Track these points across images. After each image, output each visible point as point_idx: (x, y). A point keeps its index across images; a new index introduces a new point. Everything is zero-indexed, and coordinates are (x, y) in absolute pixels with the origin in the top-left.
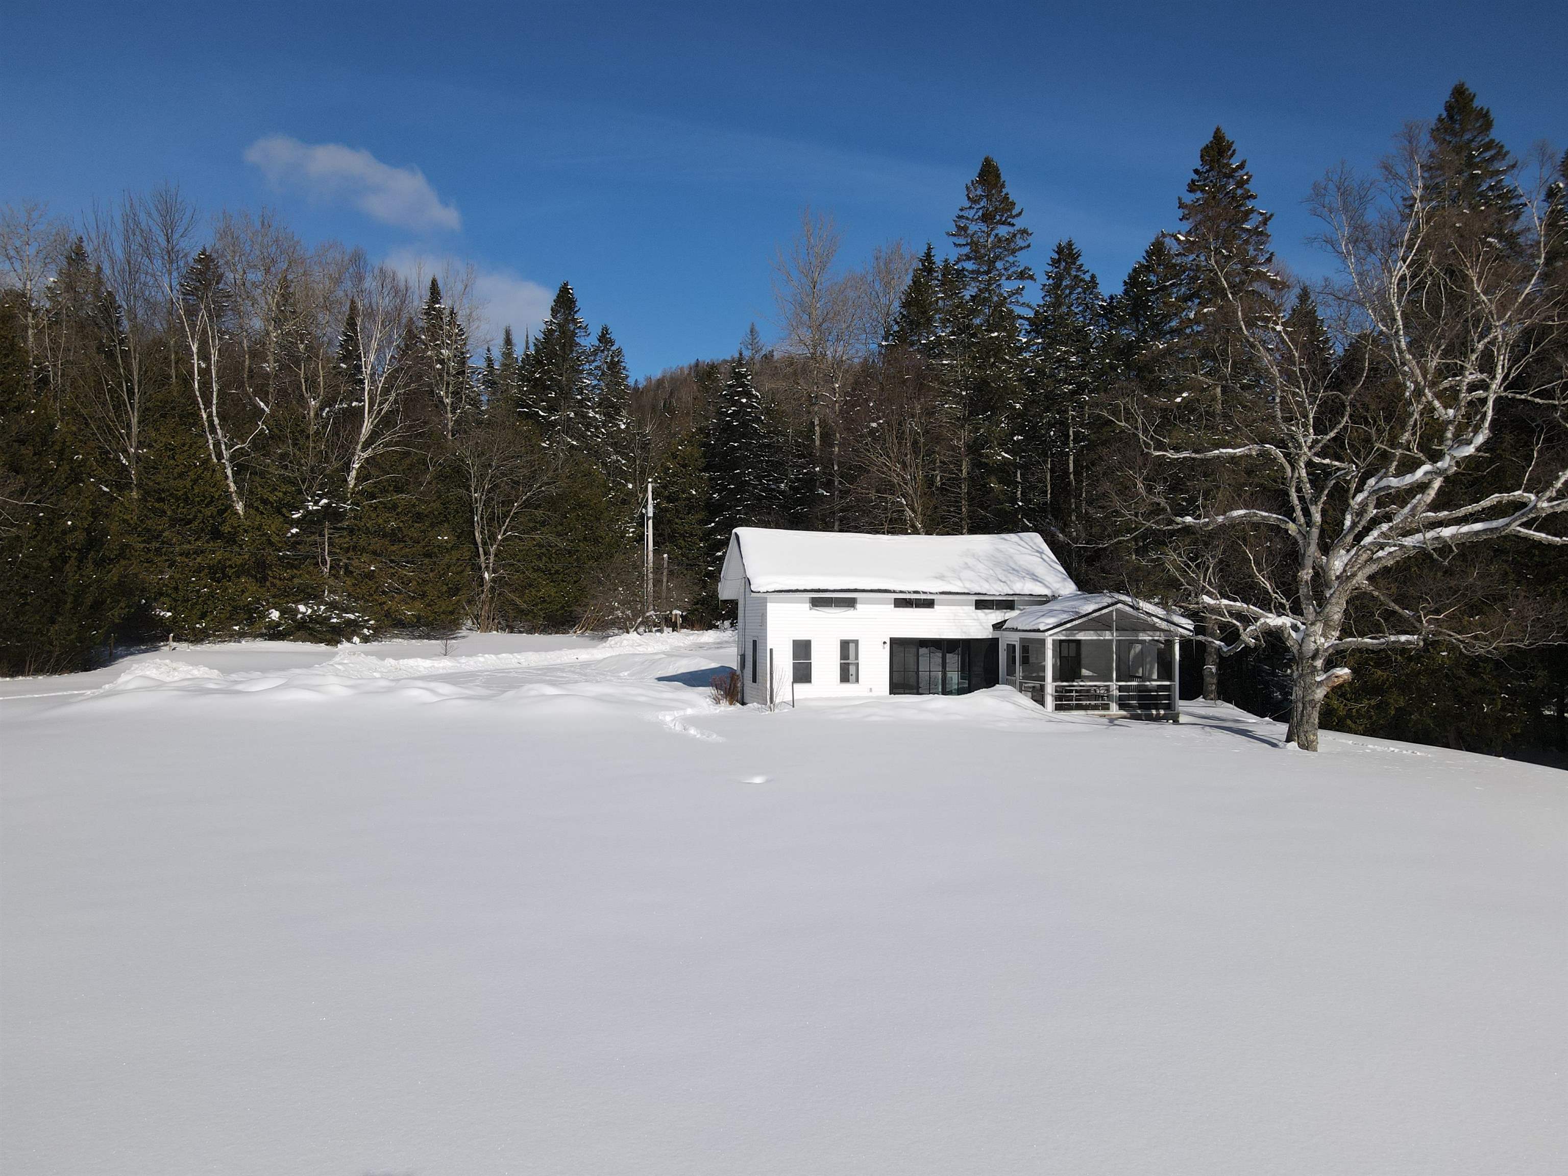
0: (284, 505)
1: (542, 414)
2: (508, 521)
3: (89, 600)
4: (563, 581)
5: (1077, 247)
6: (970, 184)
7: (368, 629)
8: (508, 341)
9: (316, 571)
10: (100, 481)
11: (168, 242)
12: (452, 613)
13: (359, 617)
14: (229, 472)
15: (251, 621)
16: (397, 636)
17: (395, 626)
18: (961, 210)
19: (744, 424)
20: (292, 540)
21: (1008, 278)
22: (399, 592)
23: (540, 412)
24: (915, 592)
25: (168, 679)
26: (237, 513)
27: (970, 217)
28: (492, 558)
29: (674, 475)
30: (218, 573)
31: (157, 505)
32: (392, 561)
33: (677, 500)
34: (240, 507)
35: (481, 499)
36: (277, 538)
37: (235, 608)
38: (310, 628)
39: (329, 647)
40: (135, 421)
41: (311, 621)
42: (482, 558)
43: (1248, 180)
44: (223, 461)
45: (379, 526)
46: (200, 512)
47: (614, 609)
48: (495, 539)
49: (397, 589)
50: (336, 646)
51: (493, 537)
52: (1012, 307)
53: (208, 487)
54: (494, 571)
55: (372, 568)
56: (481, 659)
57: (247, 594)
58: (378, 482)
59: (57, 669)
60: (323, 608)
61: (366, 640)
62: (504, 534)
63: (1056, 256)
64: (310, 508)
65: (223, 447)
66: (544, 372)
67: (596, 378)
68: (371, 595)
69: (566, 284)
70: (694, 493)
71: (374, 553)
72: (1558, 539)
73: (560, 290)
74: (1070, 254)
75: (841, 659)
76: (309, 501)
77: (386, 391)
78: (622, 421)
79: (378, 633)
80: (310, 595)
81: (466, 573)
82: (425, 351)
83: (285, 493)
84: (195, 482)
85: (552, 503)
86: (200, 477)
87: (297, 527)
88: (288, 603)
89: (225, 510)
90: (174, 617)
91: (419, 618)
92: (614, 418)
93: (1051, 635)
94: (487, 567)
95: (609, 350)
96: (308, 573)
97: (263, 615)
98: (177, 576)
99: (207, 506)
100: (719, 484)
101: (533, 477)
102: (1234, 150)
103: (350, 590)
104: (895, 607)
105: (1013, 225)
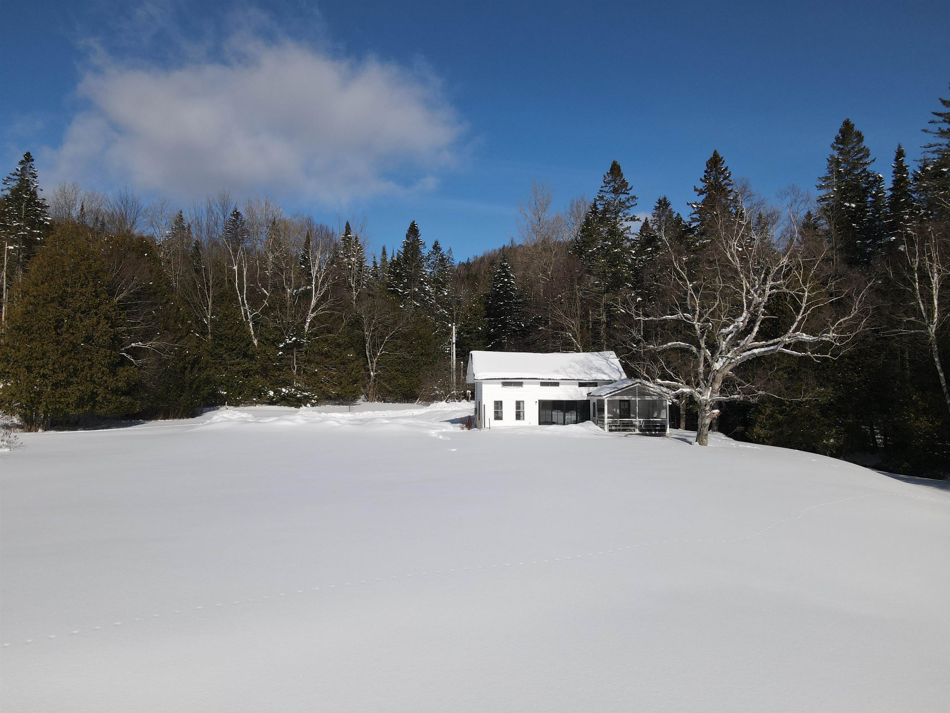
0: (275, 341)
1: (400, 291)
2: (383, 346)
3: (194, 386)
4: (411, 376)
5: (668, 200)
6: (606, 174)
7: (314, 400)
8: (384, 253)
9: (290, 372)
10: (196, 331)
11: (224, 218)
12: (354, 392)
13: (310, 394)
14: (251, 325)
15: (260, 397)
16: (328, 404)
17: (327, 399)
18: (602, 187)
19: (506, 292)
20: (280, 357)
21: (626, 220)
22: (329, 382)
23: (399, 290)
24: (549, 379)
25: (232, 418)
26: (254, 345)
27: (606, 191)
28: (375, 365)
29: (470, 320)
30: (247, 373)
31: (220, 342)
32: (325, 367)
33: (471, 333)
34: (255, 342)
35: (369, 335)
36: (273, 357)
37: (254, 390)
38: (287, 400)
39: (296, 409)
40: (210, 304)
41: (287, 396)
42: (370, 365)
43: (729, 176)
44: (248, 320)
45: (319, 350)
46: (239, 345)
47: (435, 390)
48: (376, 355)
49: (328, 380)
50: (299, 408)
51: (375, 354)
52: (627, 235)
53: (242, 333)
54: (376, 371)
55: (316, 371)
56: (366, 413)
57: (259, 383)
58: (319, 328)
59: (181, 417)
60: (293, 390)
61: (313, 405)
62: (381, 352)
63: (658, 205)
64: (288, 342)
65: (248, 313)
66: (402, 269)
67: (431, 268)
68: (316, 384)
69: (414, 222)
70: (480, 329)
71: (317, 363)
72: (800, 354)
73: (411, 226)
74: (665, 204)
75: (516, 409)
76: (287, 339)
77: (323, 283)
78: (445, 290)
79: (319, 402)
80: (286, 384)
81: (361, 373)
82: (343, 259)
83: (276, 335)
84: (236, 331)
85: (405, 336)
86: (238, 329)
87: (281, 351)
88: (277, 387)
89: (250, 344)
90: (227, 394)
91: (338, 395)
92: (441, 289)
93: (606, 398)
94: (372, 369)
95: (439, 253)
96: (287, 373)
97: (266, 393)
98: (229, 375)
99: (242, 342)
100: (493, 324)
101: (395, 323)
102: (724, 161)
103: (306, 381)
104: (541, 386)
105: (628, 194)
